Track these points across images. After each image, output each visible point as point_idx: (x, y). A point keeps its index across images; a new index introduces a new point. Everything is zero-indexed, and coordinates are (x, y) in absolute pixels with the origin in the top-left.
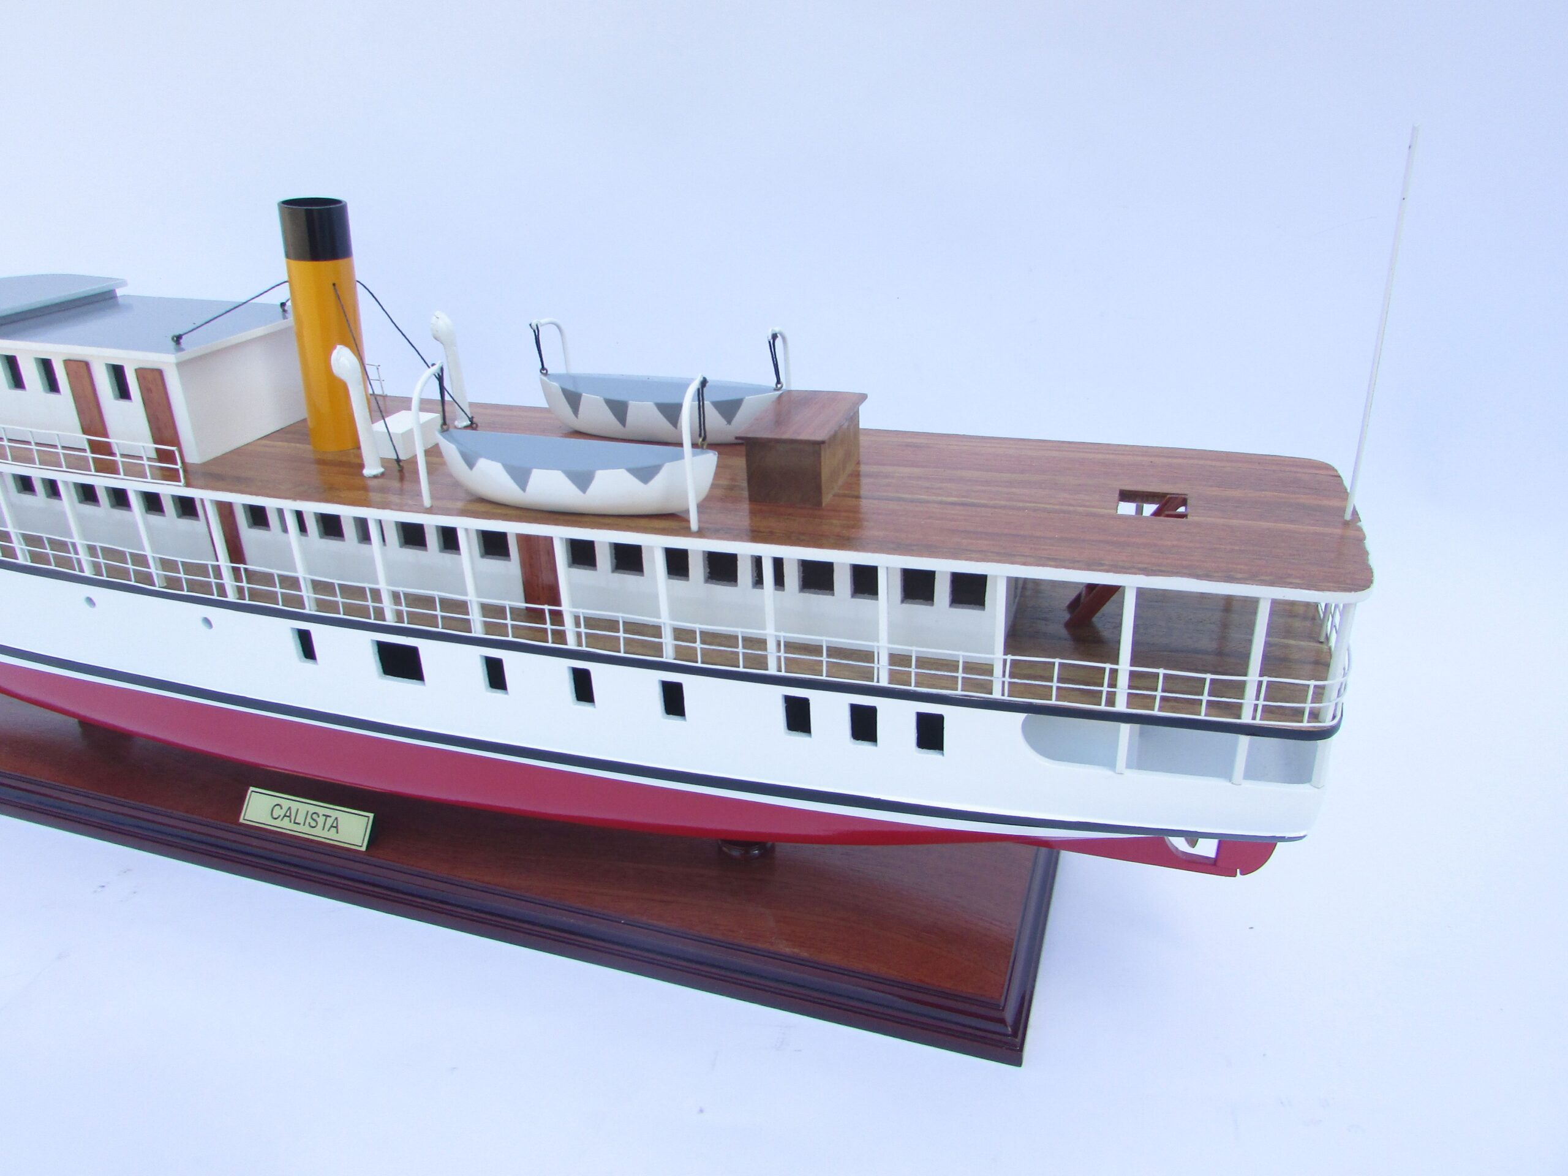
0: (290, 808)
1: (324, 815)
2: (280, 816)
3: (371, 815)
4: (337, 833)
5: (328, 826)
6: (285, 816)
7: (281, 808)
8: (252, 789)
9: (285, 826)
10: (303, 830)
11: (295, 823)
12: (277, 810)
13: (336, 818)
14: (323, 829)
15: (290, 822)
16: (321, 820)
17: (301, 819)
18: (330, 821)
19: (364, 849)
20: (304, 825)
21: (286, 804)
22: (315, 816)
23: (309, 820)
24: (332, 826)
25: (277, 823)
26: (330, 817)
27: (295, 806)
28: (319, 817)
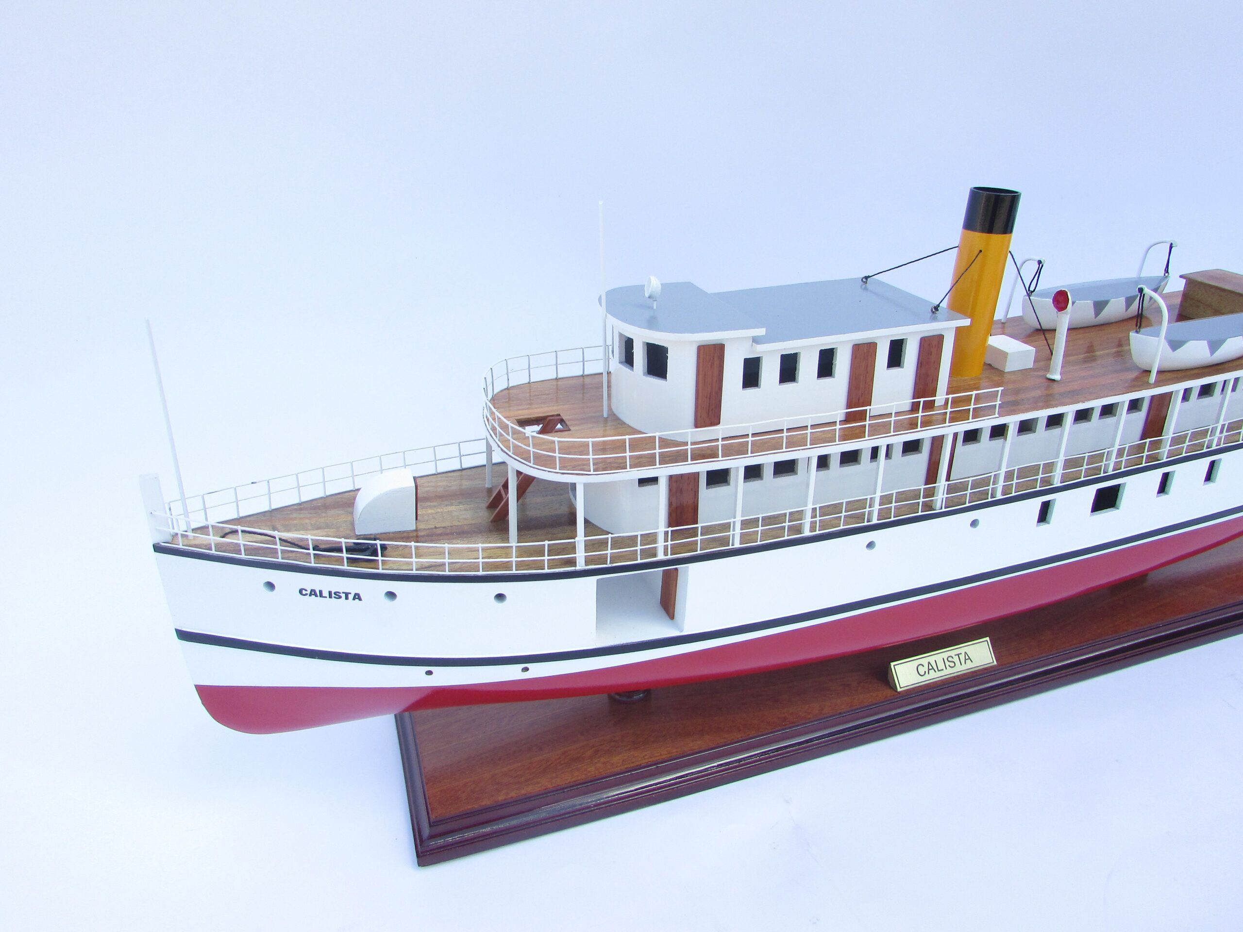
0: (929, 663)
1: (955, 655)
2: (925, 672)
3: (988, 639)
4: (972, 662)
5: (963, 661)
6: (929, 670)
7: (923, 666)
8: (892, 664)
9: (933, 676)
10: (948, 672)
11: (939, 671)
12: (920, 667)
13: (966, 653)
14: (961, 664)
15: (935, 671)
16: (956, 659)
17: (941, 666)
18: (962, 657)
19: (995, 663)
20: (946, 668)
21: (924, 661)
22: (950, 659)
23: (947, 663)
24: (965, 659)
25: (927, 677)
26: (961, 654)
27: (932, 659)
28: (953, 658)
